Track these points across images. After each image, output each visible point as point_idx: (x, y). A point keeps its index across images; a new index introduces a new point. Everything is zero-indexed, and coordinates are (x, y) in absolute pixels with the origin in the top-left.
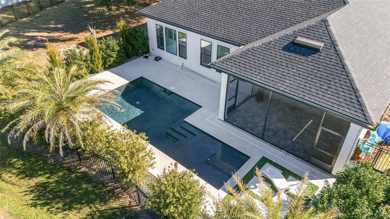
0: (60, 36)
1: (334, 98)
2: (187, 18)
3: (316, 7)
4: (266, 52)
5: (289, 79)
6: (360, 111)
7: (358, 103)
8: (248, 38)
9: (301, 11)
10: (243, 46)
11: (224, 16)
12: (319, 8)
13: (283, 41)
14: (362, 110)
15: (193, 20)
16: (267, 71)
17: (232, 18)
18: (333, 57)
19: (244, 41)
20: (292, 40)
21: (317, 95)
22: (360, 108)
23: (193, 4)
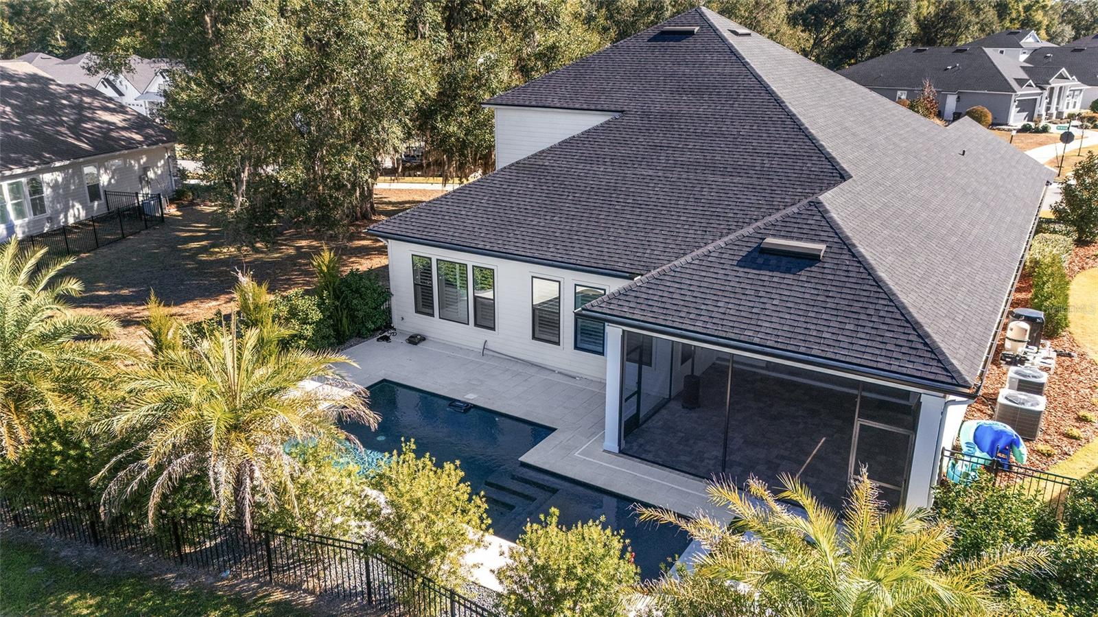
0: (129, 314)
1: (874, 344)
2: (494, 233)
3: (784, 189)
4: (703, 274)
5: (768, 319)
6: (935, 363)
7: (926, 348)
8: (648, 260)
9: (755, 198)
10: (639, 277)
11: (582, 222)
12: (792, 190)
13: (736, 248)
14: (939, 361)
15: (511, 235)
16: (716, 309)
17: (603, 225)
18: (850, 268)
19: (640, 268)
20: (755, 245)
21: (837, 344)
22: (933, 356)
23: (504, 204)
